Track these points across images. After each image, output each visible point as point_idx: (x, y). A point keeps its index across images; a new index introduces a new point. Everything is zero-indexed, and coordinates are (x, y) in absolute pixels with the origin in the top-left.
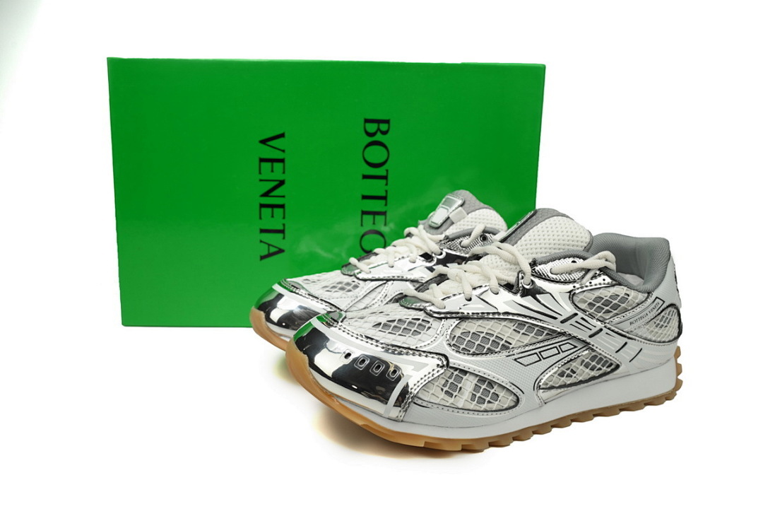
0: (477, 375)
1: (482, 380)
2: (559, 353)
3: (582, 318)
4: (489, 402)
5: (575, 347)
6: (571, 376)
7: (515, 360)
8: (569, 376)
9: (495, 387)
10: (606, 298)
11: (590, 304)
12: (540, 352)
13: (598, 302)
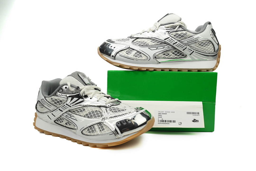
0: (137, 51)
1: (138, 52)
2: (163, 48)
3: (171, 39)
4: (138, 57)
5: (169, 47)
6: (168, 56)
7: (149, 48)
8: (166, 55)
9: (141, 54)
10: (179, 34)
11: (175, 35)
12: (157, 47)
13: (177, 35)
